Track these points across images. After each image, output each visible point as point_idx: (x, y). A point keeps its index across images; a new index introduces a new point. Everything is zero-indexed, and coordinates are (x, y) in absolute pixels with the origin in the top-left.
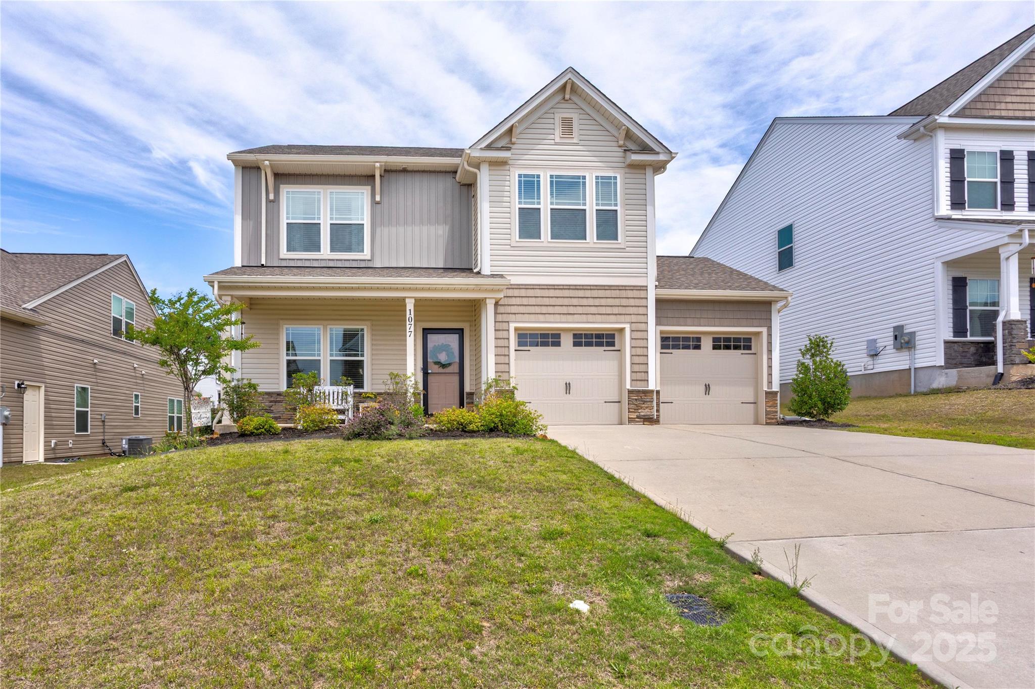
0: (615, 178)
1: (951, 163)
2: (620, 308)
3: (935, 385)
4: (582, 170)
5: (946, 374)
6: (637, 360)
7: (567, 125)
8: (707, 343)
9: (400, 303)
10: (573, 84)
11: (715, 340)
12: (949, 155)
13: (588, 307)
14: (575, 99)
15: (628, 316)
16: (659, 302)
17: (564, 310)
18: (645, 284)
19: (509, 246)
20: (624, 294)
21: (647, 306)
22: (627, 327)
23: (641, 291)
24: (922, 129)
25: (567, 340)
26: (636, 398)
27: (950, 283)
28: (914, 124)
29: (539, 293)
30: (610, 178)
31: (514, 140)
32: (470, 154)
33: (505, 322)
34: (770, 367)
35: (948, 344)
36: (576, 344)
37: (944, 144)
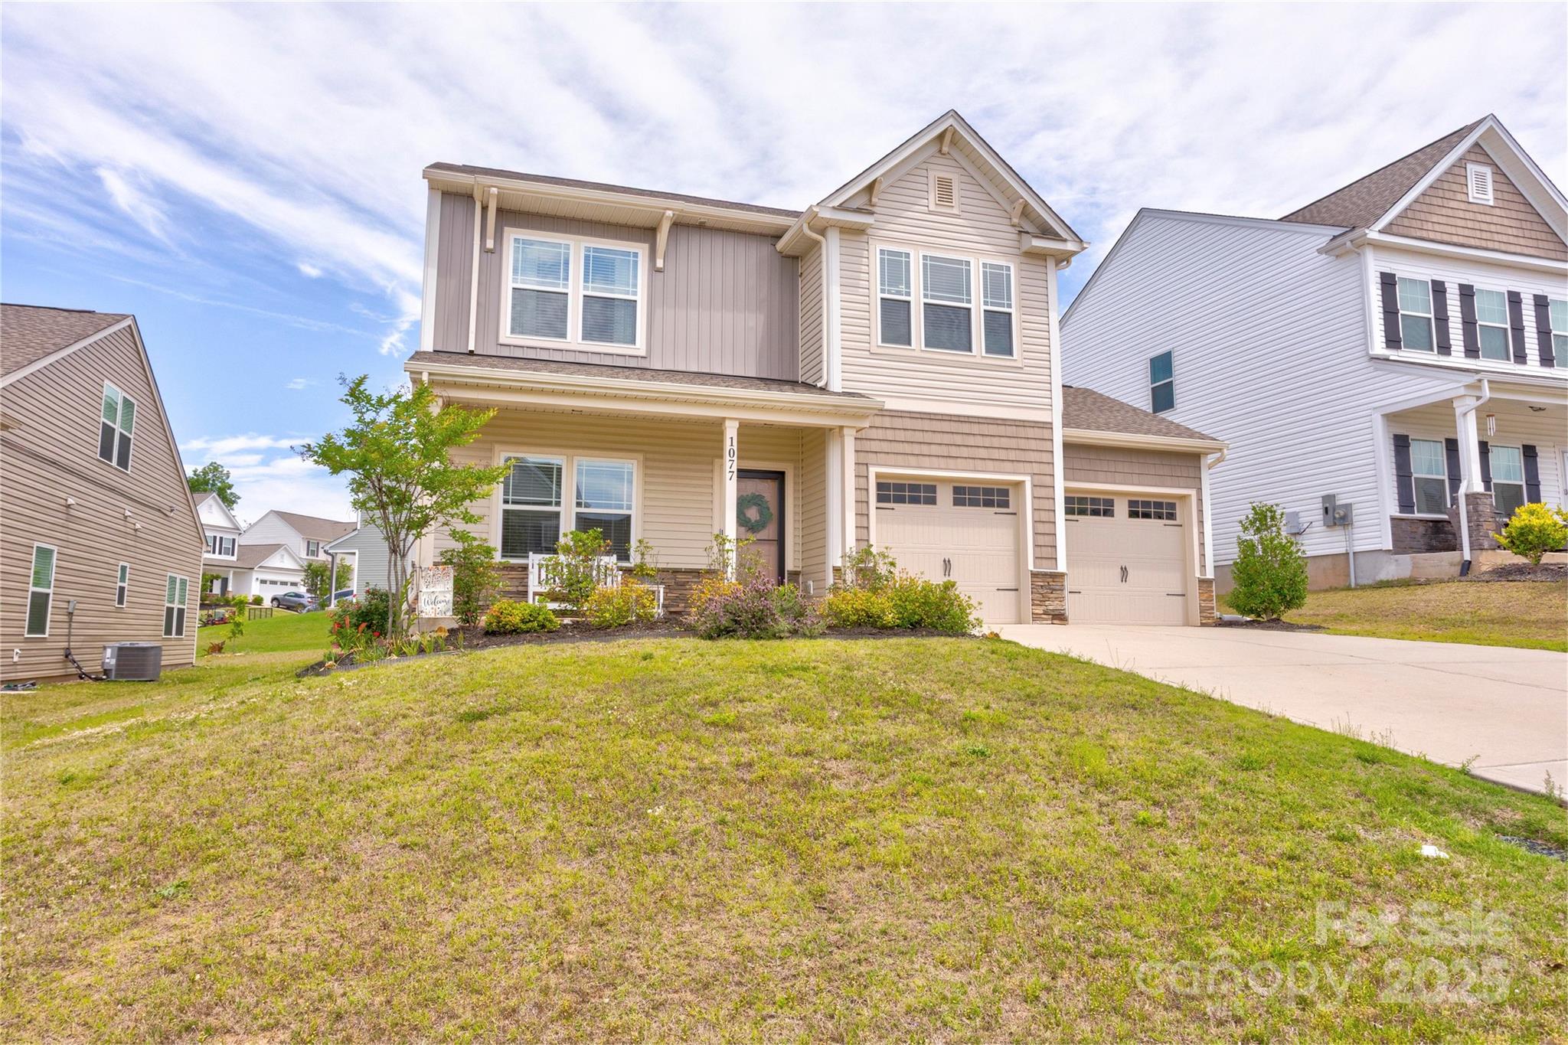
0: (1008, 269)
1: (1382, 290)
2: (1017, 451)
3: (1383, 576)
4: (966, 254)
5: (1397, 561)
6: (1041, 528)
7: (945, 186)
8: (1121, 508)
9: (716, 427)
10: (955, 132)
11: (1132, 503)
12: (1379, 280)
13: (976, 449)
14: (955, 154)
15: (1028, 464)
16: (1068, 446)
17: (943, 451)
18: (1049, 420)
19: (868, 353)
20: (1022, 432)
21: (1052, 452)
22: (1027, 479)
23: (1045, 430)
24: (1349, 244)
25: (945, 496)
26: (1042, 584)
27: (1392, 441)
28: (1335, 238)
29: (908, 423)
30: (1001, 267)
31: (874, 200)
32: (817, 213)
33: (863, 464)
34: (1202, 544)
35: (1395, 521)
36: (957, 502)
37: (1374, 265)
